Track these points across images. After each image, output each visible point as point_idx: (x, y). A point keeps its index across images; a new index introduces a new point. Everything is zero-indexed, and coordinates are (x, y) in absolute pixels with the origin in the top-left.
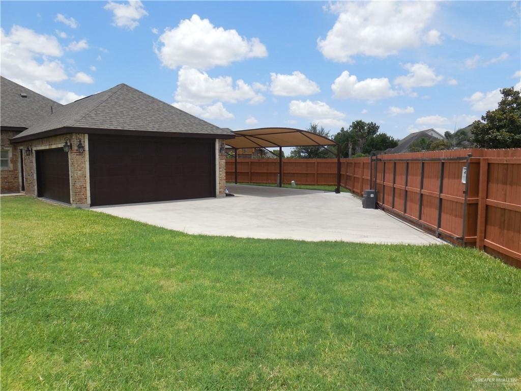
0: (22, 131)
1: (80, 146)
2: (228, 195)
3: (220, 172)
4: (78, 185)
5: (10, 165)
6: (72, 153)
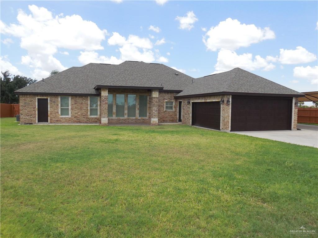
0: (180, 92)
1: (228, 101)
2: (298, 129)
3: (294, 116)
4: (226, 120)
5: (174, 109)
6: (224, 104)
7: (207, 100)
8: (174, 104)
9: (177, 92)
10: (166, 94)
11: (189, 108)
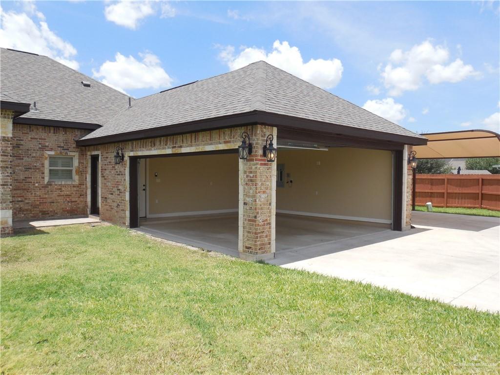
0: (95, 130)
4: (260, 219)
5: (76, 177)
6: (252, 160)
7: (181, 147)
8: (76, 163)
9: (85, 129)
10: (51, 134)
11: (122, 174)
